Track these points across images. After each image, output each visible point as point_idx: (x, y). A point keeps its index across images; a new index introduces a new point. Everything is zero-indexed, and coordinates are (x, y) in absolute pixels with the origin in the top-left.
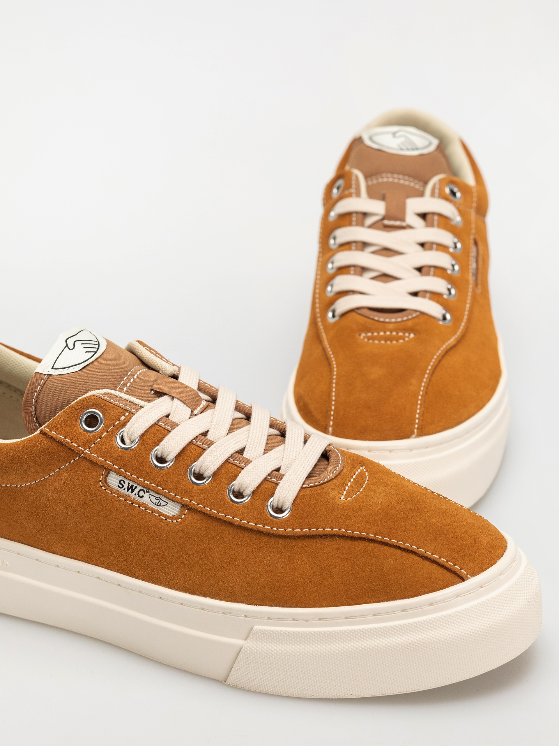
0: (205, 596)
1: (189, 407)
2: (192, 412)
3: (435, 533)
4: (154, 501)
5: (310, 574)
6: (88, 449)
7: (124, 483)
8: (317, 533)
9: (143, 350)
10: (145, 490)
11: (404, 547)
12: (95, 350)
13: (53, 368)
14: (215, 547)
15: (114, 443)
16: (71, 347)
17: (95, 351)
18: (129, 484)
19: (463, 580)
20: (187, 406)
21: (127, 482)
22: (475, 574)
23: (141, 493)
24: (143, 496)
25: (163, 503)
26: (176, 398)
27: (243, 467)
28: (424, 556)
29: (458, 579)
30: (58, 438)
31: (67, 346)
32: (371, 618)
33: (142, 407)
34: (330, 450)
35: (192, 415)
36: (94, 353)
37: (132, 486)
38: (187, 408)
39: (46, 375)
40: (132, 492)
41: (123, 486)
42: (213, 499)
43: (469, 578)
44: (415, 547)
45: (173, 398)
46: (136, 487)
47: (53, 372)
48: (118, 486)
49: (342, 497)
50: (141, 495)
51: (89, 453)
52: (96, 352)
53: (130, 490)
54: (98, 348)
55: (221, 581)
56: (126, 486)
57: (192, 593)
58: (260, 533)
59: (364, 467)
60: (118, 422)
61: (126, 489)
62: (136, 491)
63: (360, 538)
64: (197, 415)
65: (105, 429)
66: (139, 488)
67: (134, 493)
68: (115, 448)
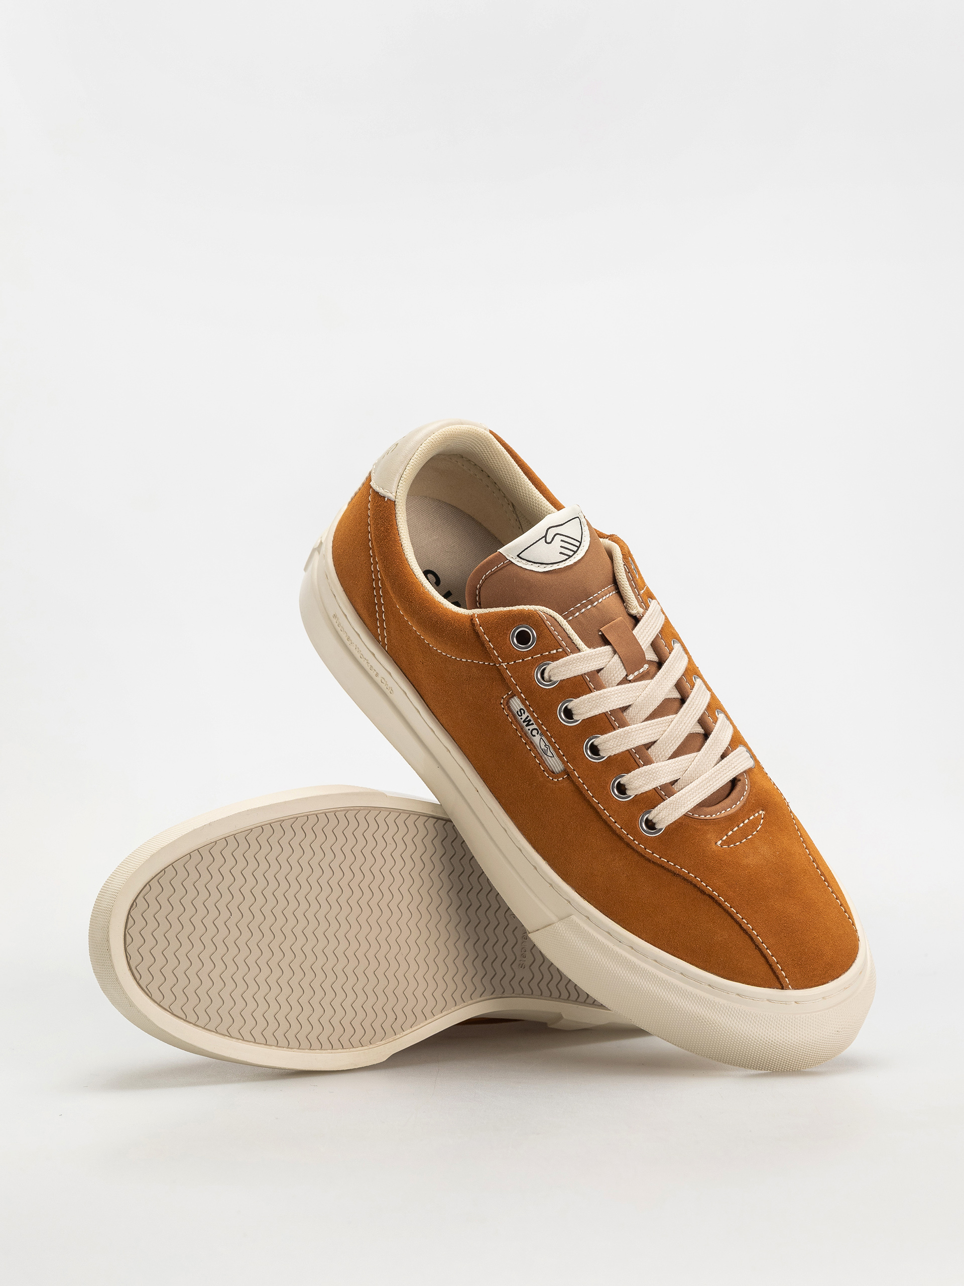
0: (545, 858)
1: (626, 670)
2: (627, 676)
3: (785, 926)
4: (543, 747)
5: (646, 902)
6: (506, 664)
7: (524, 713)
8: (673, 869)
9: (622, 571)
10: (540, 732)
11: (745, 928)
12: (571, 553)
13: (518, 556)
14: (575, 824)
15: (533, 672)
16: (549, 541)
17: (571, 555)
18: (528, 716)
19: (782, 988)
20: (625, 668)
21: (527, 714)
22: (797, 987)
23: (535, 732)
24: (535, 736)
25: (549, 754)
26: (618, 654)
27: (640, 765)
28: (758, 946)
29: (778, 984)
30: (483, 637)
31: (545, 537)
32: (678, 974)
33: (579, 650)
34: (740, 780)
35: (625, 681)
36: (568, 557)
37: (530, 721)
38: (624, 670)
39: (508, 559)
40: (527, 725)
41: (521, 715)
42: (595, 781)
43: (789, 989)
44: (756, 933)
45: (615, 652)
46: (533, 724)
47: (516, 561)
48: (518, 712)
49: (720, 842)
50: (533, 734)
51: (505, 667)
52: (570, 557)
53: (526, 723)
54: (575, 552)
55: (564, 857)
56: (524, 717)
57: (534, 847)
58: (620, 838)
59: (764, 812)
60: (547, 653)
61: (523, 720)
62: (531, 727)
63: (710, 895)
64: (630, 681)
65: (531, 653)
66: (535, 726)
67: (528, 727)
68: (531, 678)
